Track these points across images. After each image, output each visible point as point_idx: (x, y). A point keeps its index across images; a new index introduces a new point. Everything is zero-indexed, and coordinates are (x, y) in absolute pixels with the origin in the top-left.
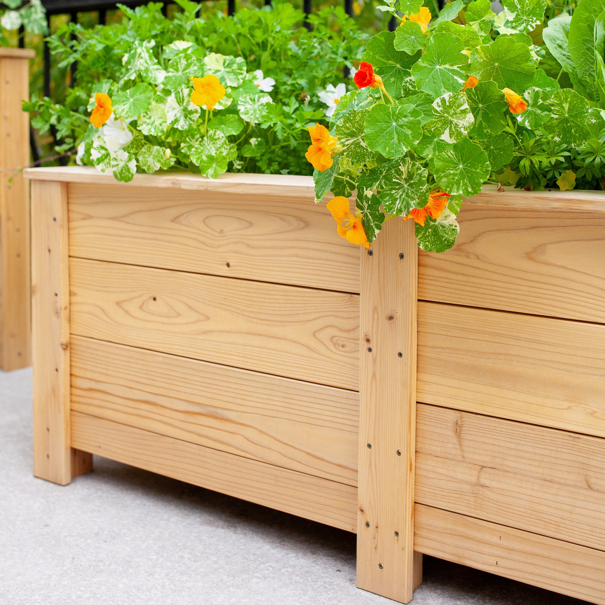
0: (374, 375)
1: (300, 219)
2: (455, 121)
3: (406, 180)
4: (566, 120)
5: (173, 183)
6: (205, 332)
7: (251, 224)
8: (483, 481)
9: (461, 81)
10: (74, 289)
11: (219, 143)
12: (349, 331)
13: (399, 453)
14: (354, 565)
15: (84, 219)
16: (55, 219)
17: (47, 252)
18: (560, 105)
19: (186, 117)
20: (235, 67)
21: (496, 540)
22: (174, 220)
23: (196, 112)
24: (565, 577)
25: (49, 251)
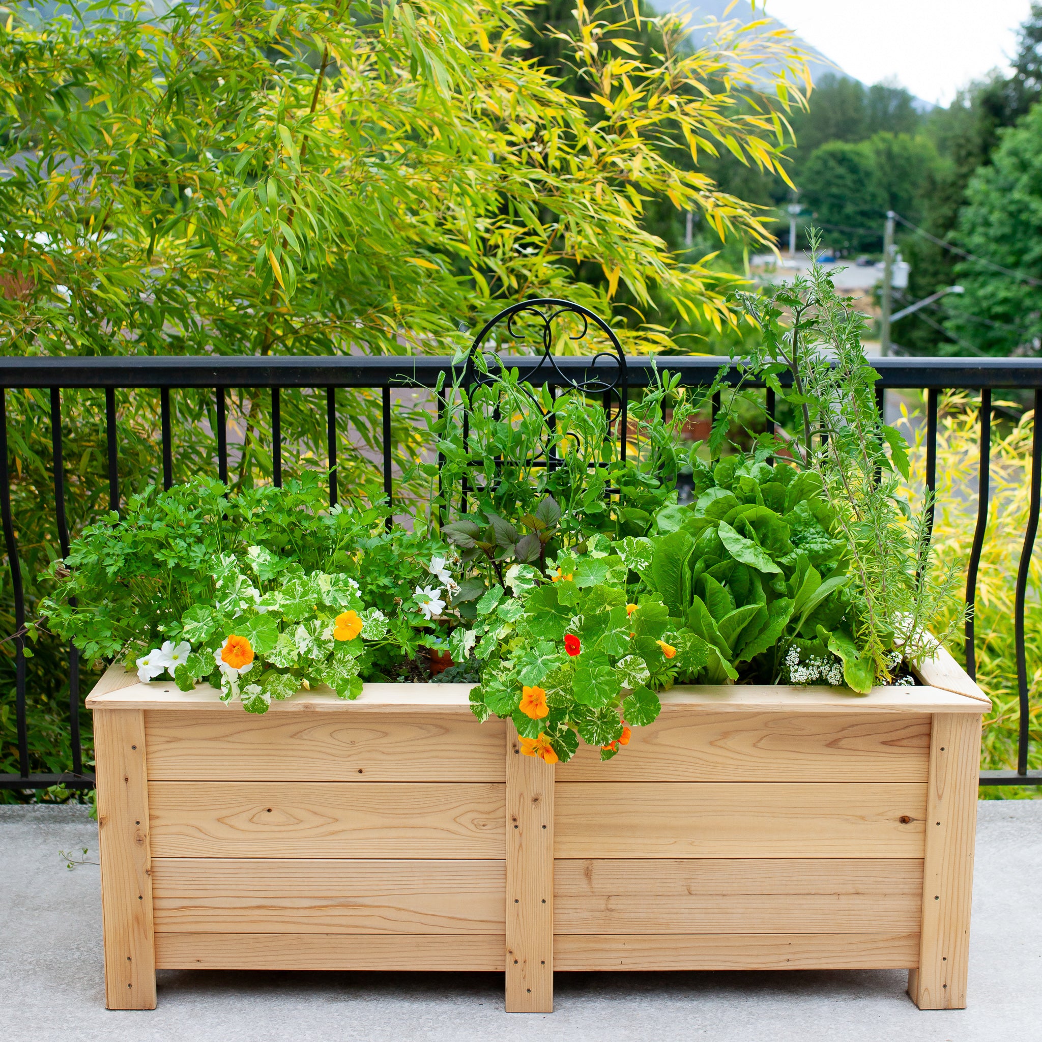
0: (521, 845)
1: (441, 727)
2: (633, 674)
3: (599, 719)
4: (687, 652)
5: (306, 707)
6: (333, 833)
7: (386, 734)
8: (610, 906)
9: (628, 639)
10: (155, 813)
11: (349, 666)
12: (489, 813)
13: (544, 901)
14: (504, 998)
15: (168, 742)
16: (134, 748)
17: (123, 782)
18: (685, 643)
19: (319, 646)
20: (341, 584)
21: (621, 946)
22: (293, 736)
23: (330, 641)
24: (672, 959)
25: (127, 780)
